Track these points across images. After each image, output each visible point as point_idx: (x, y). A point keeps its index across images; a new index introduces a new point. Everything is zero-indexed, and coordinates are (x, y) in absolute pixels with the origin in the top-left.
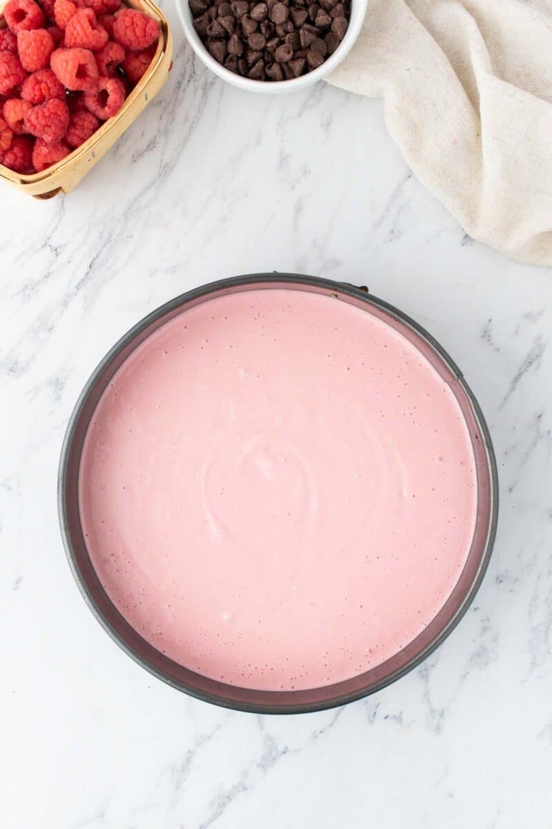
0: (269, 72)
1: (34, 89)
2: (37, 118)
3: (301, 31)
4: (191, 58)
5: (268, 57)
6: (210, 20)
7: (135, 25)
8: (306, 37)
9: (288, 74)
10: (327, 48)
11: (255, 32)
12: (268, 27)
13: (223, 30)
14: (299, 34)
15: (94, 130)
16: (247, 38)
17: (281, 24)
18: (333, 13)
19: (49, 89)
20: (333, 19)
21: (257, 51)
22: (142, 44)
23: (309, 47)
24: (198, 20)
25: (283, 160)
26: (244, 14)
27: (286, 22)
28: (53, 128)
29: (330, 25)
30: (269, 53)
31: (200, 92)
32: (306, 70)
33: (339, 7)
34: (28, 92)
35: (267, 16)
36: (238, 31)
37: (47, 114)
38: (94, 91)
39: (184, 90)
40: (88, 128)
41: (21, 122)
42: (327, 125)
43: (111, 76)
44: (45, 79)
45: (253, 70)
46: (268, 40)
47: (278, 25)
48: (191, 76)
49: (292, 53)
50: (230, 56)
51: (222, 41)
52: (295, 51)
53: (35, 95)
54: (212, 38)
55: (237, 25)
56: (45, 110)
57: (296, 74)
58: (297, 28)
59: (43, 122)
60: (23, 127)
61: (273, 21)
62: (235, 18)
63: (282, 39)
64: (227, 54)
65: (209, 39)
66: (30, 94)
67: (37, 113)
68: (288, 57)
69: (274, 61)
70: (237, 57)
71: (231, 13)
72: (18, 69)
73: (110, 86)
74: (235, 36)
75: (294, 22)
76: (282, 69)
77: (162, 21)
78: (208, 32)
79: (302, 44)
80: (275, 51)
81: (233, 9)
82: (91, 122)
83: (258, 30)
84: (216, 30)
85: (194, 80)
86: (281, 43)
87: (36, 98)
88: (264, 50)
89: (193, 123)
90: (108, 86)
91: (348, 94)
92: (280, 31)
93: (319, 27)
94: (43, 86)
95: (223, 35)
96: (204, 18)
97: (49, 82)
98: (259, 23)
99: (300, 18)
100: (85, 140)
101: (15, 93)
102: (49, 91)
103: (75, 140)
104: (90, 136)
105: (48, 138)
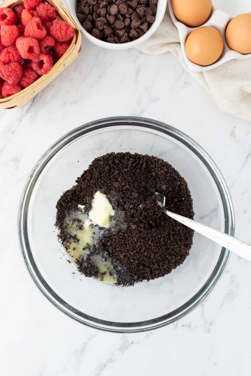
1: (6, 56)
2: (5, 71)
15: (35, 80)
19: (14, 56)
28: (13, 78)
37: (10, 70)
38: (37, 61)
40: (32, 78)
43: (46, 54)
44: (12, 51)
53: (6, 59)
56: (10, 68)
59: (8, 74)
66: (4, 58)
67: (6, 69)
73: (45, 58)
77: (76, 28)
82: (34, 76)
87: (7, 61)
94: (11, 55)
97: (14, 53)
100: (30, 85)
102: (14, 58)
103: (24, 84)
104: (33, 83)
105: (10, 82)
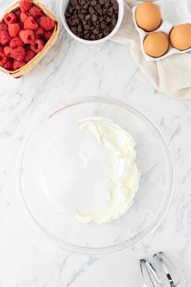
0: (91, 37)
1: (14, 43)
2: (15, 53)
3: (102, 24)
4: (65, 32)
5: (91, 32)
6: (72, 20)
7: (47, 22)
8: (103, 26)
9: (97, 38)
10: (110, 29)
11: (86, 24)
12: (91, 22)
13: (76, 23)
14: (101, 25)
15: (34, 57)
16: (84, 26)
17: (95, 22)
18: (112, 18)
19: (19, 43)
20: (112, 20)
21: (87, 30)
22: (49, 28)
23: (104, 29)
24: (68, 20)
25: (96, 65)
26: (83, 18)
27: (97, 21)
28: (20, 56)
29: (111, 22)
30: (91, 31)
31: (68, 43)
32: (103, 37)
33: (114, 16)
34: (12, 44)
35: (90, 19)
36: (81, 24)
37: (18, 52)
38: (33, 44)
39: (63, 42)
40: (31, 56)
41: (9, 54)
42: (110, 54)
43: (39, 39)
44: (17, 40)
45: (86, 37)
46: (90, 27)
47: (94, 22)
48: (65, 37)
49: (98, 31)
50: (78, 32)
51: (75, 27)
52: (99, 30)
53: (14, 45)
54: (72, 26)
55: (81, 22)
56: (18, 50)
57: (100, 38)
58: (100, 23)
59: (17, 54)
60: (10, 56)
61: (92, 20)
62: (80, 19)
63: (95, 26)
64: (77, 31)
65: (71, 26)
66: (12, 45)
67: (15, 51)
68: (97, 32)
69: (92, 34)
70: (80, 32)
71: (79, 18)
72: (9, 36)
73: (39, 42)
74: (80, 26)
75: (99, 21)
76: (95, 37)
77: (56, 21)
78: (71, 24)
79: (102, 28)
80: (93, 30)
81: (79, 16)
82: (33, 54)
83: (87, 23)
84: (74, 23)
85: (66, 39)
86: (95, 28)
87: (15, 46)
88: (89, 30)
89: (66, 53)
90: (38, 42)
91: (117, 44)
92: (95, 24)
93: (107, 22)
94: (17, 42)
95: (76, 25)
96: (70, 19)
97: (19, 41)
98: (88, 21)
99: (101, 19)
100: (31, 60)
101: (7, 44)
102: (19, 44)
103: (27, 60)
104: (32, 58)
105: (18, 59)
